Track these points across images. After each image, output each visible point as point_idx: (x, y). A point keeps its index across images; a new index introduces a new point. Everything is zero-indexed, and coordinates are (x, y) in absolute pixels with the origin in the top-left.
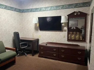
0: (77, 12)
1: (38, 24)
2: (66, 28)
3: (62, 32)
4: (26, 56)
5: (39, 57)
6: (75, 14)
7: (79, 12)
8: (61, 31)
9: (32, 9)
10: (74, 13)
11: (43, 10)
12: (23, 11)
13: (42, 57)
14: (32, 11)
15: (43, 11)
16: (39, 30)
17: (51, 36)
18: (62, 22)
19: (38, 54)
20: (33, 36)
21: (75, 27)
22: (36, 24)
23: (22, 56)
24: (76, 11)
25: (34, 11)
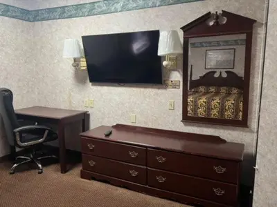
0: (217, 17)
1: (85, 60)
2: (177, 76)
3: (165, 88)
4: (39, 173)
5: (82, 177)
6: (211, 23)
7: (225, 13)
8: (160, 86)
9: (64, 7)
10: (206, 20)
11: (100, 10)
12: (36, 16)
13: (94, 179)
14: (66, 15)
15: (100, 13)
16: (89, 81)
17: (127, 104)
18: (160, 53)
19: (81, 168)
20: (70, 102)
21: (226, 72)
22: (75, 60)
23: (28, 170)
24: (213, 12)
25: (70, 17)
